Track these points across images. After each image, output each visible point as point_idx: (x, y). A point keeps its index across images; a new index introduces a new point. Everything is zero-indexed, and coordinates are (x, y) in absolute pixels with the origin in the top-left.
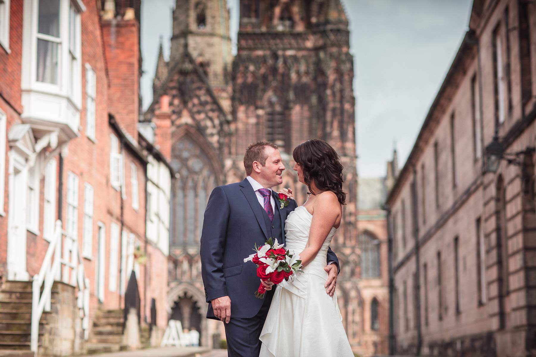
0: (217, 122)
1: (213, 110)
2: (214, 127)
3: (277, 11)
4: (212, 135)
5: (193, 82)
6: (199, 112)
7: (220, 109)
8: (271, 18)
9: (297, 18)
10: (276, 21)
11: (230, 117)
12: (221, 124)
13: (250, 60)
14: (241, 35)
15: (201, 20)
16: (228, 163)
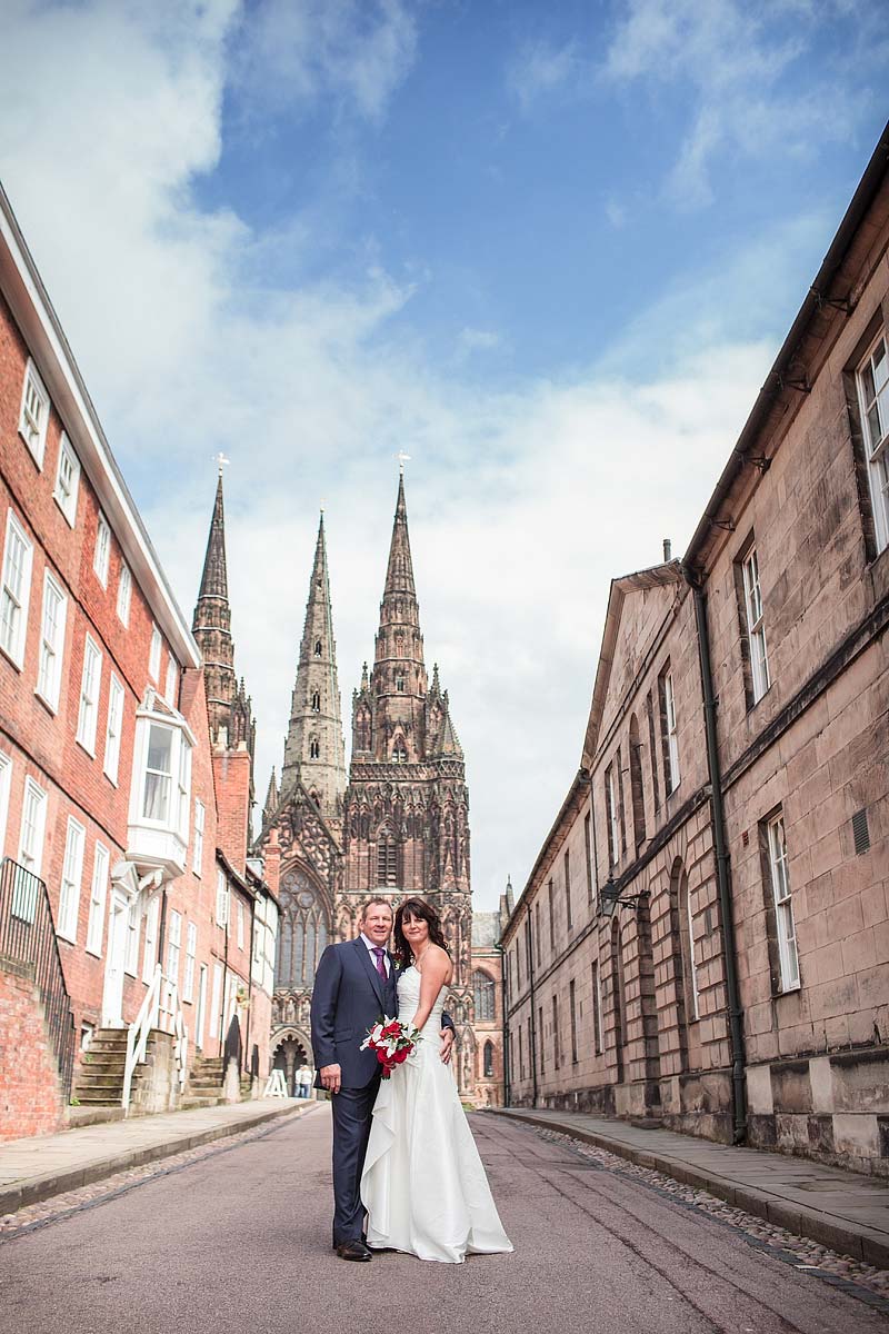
0: (328, 855)
1: (324, 843)
2: (325, 860)
3: (391, 742)
4: (322, 868)
5: (304, 813)
6: (310, 845)
7: (332, 842)
8: (385, 750)
9: (411, 750)
10: (390, 753)
11: (341, 850)
12: (332, 857)
13: (362, 790)
14: (353, 765)
15: (315, 751)
16: (339, 898)
